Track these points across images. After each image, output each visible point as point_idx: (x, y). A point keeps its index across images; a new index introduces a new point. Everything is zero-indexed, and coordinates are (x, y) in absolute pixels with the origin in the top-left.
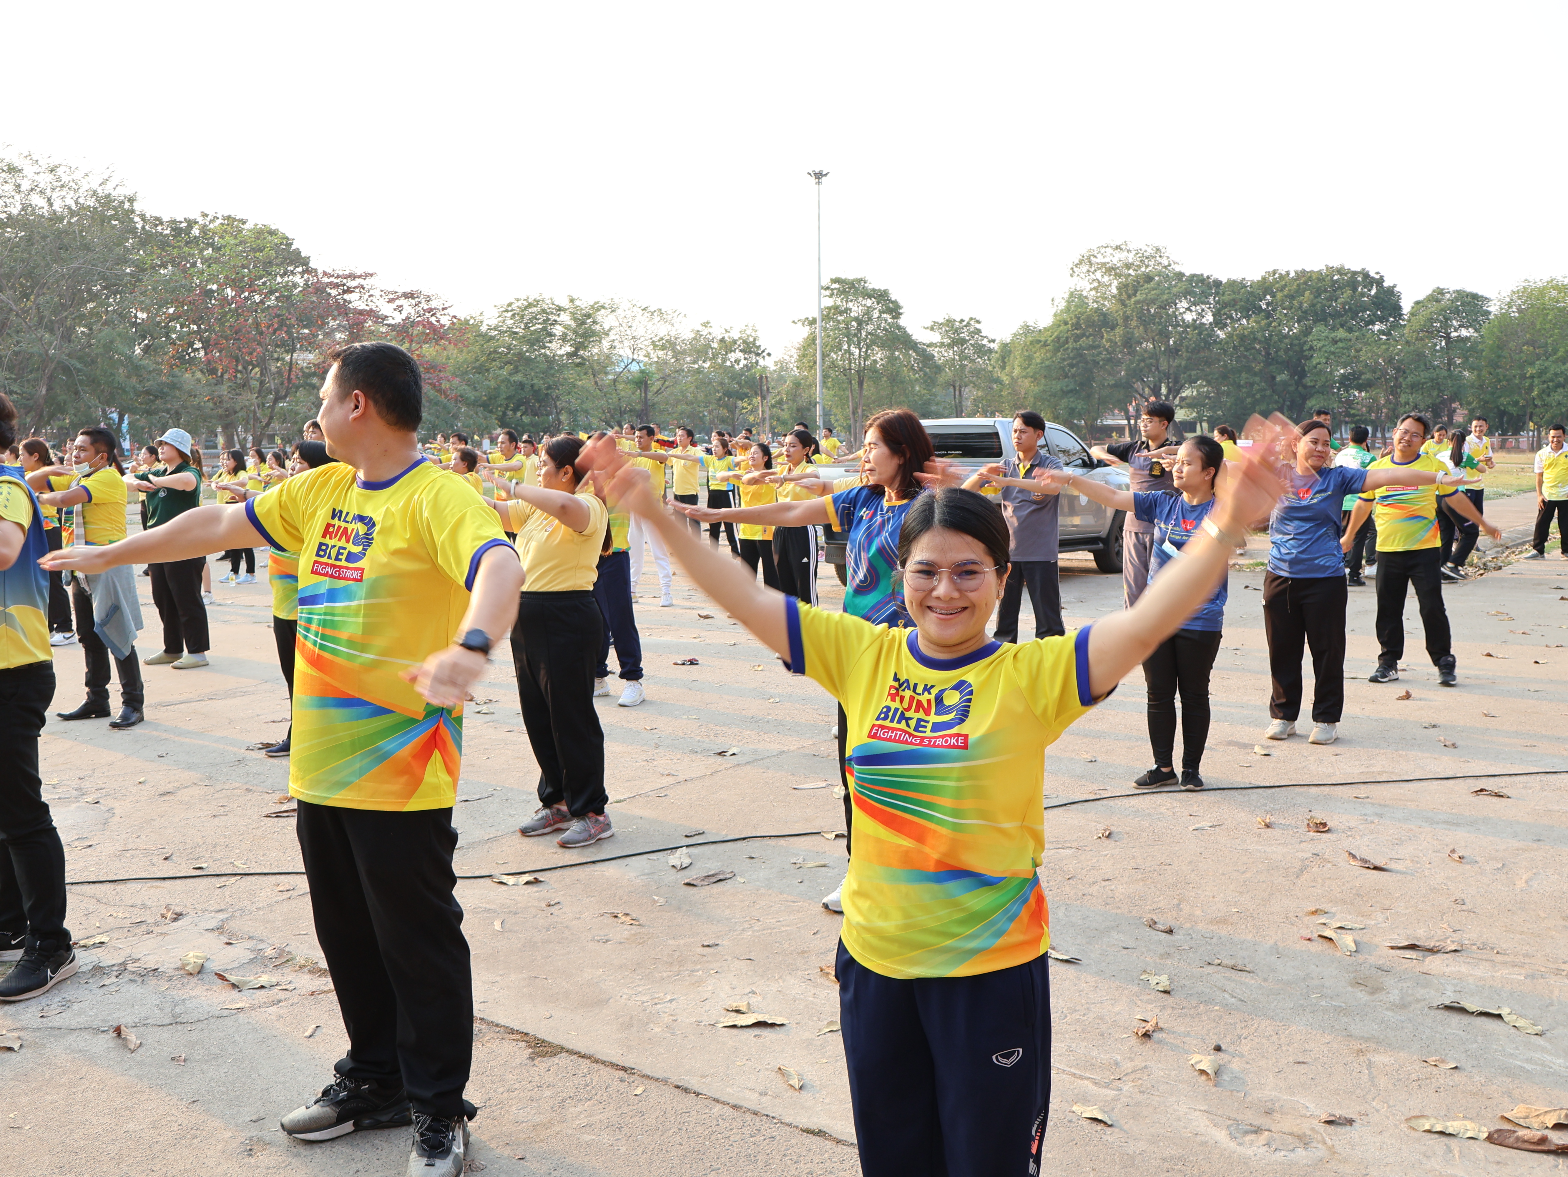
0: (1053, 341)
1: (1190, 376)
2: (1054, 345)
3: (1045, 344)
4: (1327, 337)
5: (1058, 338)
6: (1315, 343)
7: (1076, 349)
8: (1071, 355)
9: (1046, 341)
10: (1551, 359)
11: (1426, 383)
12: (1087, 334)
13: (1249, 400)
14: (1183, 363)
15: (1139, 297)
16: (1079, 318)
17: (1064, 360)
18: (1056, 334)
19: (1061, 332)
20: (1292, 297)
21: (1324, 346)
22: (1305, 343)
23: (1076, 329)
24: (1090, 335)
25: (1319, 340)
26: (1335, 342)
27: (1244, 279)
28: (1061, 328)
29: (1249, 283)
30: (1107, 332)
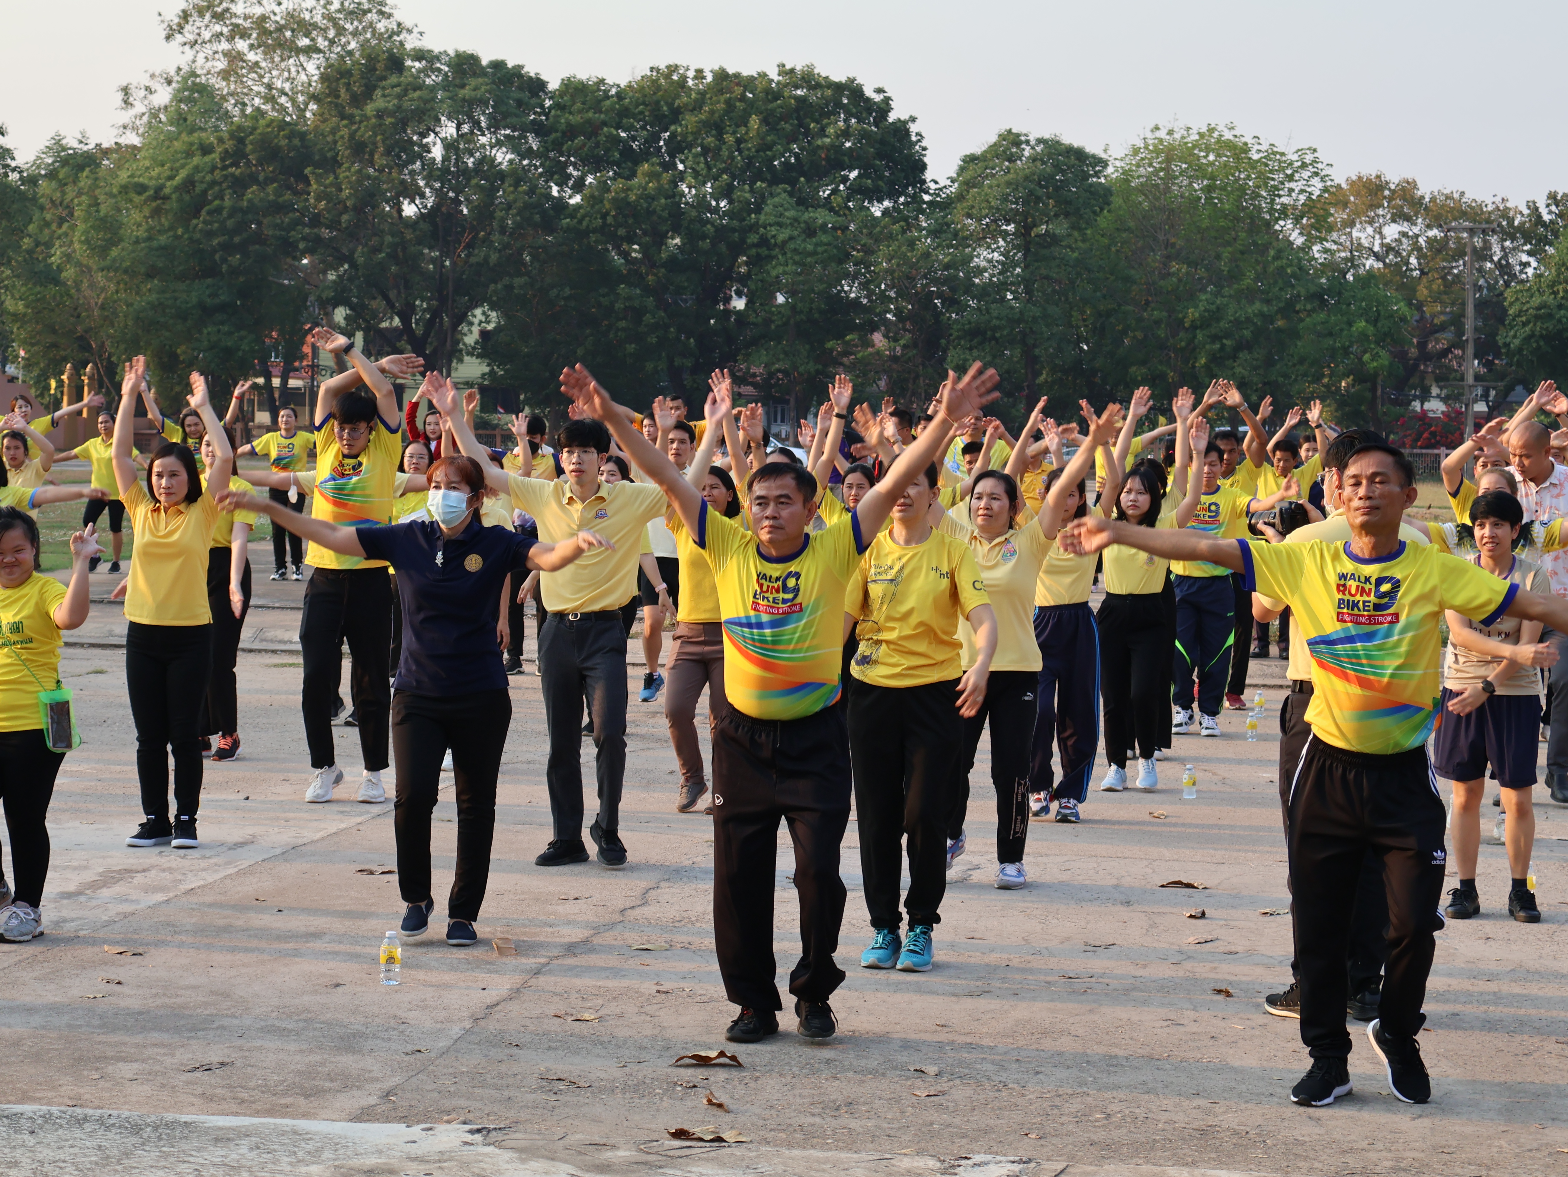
0: (176, 189)
1: (509, 288)
2: (180, 200)
3: (158, 194)
4: (796, 220)
5: (189, 184)
6: (773, 231)
7: (241, 210)
8: (230, 223)
9: (161, 188)
10: (1226, 291)
11: (995, 329)
12: (261, 177)
13: (631, 348)
14: (494, 257)
15: (378, 102)
16: (241, 141)
17: (210, 234)
18: (183, 174)
19: (197, 169)
20: (717, 127)
21: (791, 238)
22: (753, 228)
23: (236, 164)
24: (268, 181)
25: (780, 225)
26: (810, 231)
27: (602, 81)
28: (196, 160)
29: (613, 91)
30: (318, 177)
